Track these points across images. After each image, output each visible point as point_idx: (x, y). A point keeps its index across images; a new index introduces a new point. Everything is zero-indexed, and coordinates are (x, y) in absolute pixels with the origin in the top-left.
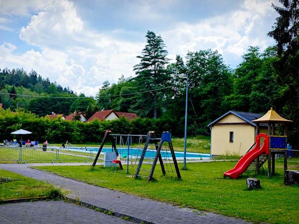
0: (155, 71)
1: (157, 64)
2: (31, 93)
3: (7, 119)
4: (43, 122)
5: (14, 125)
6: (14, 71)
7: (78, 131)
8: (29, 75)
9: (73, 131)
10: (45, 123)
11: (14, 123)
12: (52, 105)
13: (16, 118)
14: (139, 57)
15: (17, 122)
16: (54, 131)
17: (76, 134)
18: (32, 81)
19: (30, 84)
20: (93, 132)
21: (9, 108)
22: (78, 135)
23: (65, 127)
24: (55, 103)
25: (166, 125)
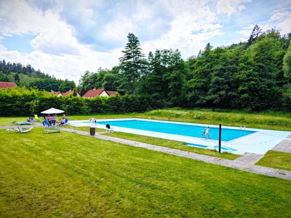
0: (134, 62)
1: (135, 57)
2: (29, 78)
3: (24, 96)
4: (58, 98)
5: (32, 102)
6: (14, 64)
7: (87, 105)
8: (26, 67)
9: (82, 105)
10: (60, 99)
11: (32, 99)
12: (45, 86)
13: (33, 95)
14: (123, 51)
15: (34, 99)
16: (67, 106)
17: (85, 107)
18: (29, 70)
19: (28, 73)
20: (97, 106)
21: (25, 87)
22: (87, 108)
23: (76, 102)
24: (48, 84)
25: (145, 99)
